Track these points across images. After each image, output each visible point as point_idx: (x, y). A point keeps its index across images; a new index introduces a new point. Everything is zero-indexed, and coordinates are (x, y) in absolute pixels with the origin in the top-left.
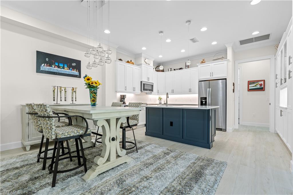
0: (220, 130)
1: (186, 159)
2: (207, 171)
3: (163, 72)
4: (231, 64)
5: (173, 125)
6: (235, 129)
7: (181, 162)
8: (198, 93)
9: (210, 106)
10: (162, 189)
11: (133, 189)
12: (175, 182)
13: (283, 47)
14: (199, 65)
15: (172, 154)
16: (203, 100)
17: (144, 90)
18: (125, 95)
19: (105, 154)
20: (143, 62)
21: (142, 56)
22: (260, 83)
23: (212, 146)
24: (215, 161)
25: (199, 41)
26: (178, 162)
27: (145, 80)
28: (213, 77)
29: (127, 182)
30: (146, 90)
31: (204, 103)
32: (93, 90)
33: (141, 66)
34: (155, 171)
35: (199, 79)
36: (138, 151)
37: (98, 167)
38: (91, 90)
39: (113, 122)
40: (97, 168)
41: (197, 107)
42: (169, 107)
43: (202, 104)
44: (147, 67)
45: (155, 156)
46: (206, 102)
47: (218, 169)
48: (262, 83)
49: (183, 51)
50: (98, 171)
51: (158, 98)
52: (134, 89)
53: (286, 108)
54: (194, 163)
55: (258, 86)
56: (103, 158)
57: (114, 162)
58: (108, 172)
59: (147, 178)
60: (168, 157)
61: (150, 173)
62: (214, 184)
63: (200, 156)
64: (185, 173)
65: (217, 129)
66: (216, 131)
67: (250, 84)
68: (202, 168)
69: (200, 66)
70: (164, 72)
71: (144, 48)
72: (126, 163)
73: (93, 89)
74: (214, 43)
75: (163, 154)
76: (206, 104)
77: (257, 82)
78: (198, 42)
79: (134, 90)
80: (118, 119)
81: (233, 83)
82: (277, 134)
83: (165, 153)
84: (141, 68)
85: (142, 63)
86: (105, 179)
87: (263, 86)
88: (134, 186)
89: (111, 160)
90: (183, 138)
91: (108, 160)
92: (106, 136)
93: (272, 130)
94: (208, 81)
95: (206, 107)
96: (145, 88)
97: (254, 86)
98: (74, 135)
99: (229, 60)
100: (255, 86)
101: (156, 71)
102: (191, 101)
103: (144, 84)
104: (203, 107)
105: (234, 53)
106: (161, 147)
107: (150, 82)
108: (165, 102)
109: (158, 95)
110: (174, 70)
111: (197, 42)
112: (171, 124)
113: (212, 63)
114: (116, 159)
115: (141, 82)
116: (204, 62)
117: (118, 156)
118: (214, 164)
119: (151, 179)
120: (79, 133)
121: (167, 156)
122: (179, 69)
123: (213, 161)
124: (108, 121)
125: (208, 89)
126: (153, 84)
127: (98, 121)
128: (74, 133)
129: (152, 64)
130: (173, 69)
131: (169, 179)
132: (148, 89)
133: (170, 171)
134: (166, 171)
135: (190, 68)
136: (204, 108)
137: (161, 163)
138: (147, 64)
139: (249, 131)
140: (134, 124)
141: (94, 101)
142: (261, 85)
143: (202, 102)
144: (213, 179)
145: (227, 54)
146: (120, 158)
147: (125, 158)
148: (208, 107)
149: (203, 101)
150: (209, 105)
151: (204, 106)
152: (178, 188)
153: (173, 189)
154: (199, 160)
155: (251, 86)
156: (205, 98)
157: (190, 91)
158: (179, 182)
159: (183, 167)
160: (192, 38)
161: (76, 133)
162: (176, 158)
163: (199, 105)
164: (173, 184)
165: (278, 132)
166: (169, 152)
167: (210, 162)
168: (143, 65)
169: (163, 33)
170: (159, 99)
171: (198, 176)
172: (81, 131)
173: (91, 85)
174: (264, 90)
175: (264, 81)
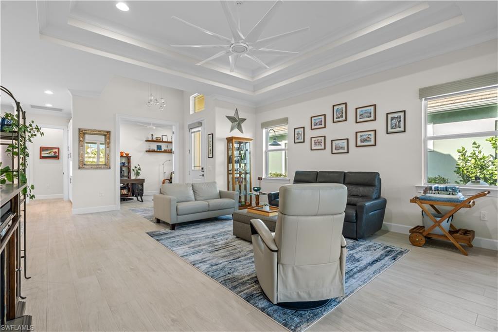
22: (54, 150)
48: (57, 150)
55: (52, 154)
67: (43, 151)
77: (51, 149)
82: (70, 201)
87: (57, 155)
93: (66, 199)
97: (47, 154)
100: (49, 153)
142: (55, 153)
155: (44, 154)
174: (59, 159)
175: (59, 149)
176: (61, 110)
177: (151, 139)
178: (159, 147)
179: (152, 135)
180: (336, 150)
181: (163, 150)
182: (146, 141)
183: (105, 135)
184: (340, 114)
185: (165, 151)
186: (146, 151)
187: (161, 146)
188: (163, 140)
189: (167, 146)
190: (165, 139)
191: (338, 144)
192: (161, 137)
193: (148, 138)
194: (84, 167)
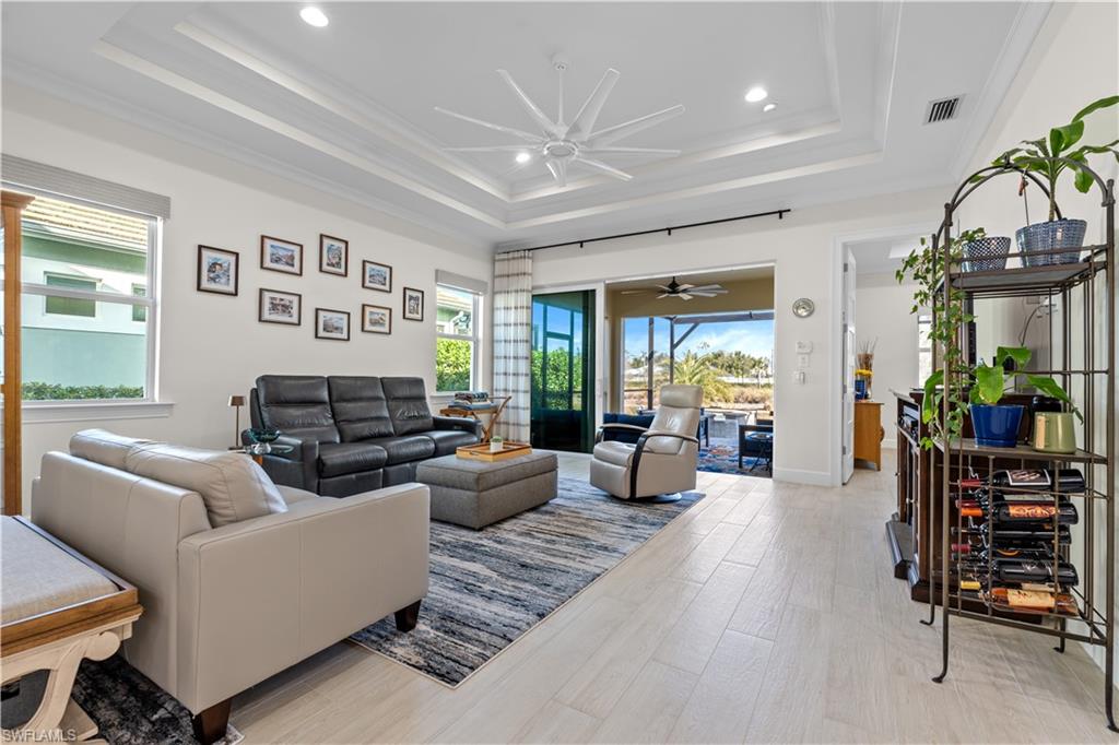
180: (325, 331)
184: (335, 259)
191: (331, 319)
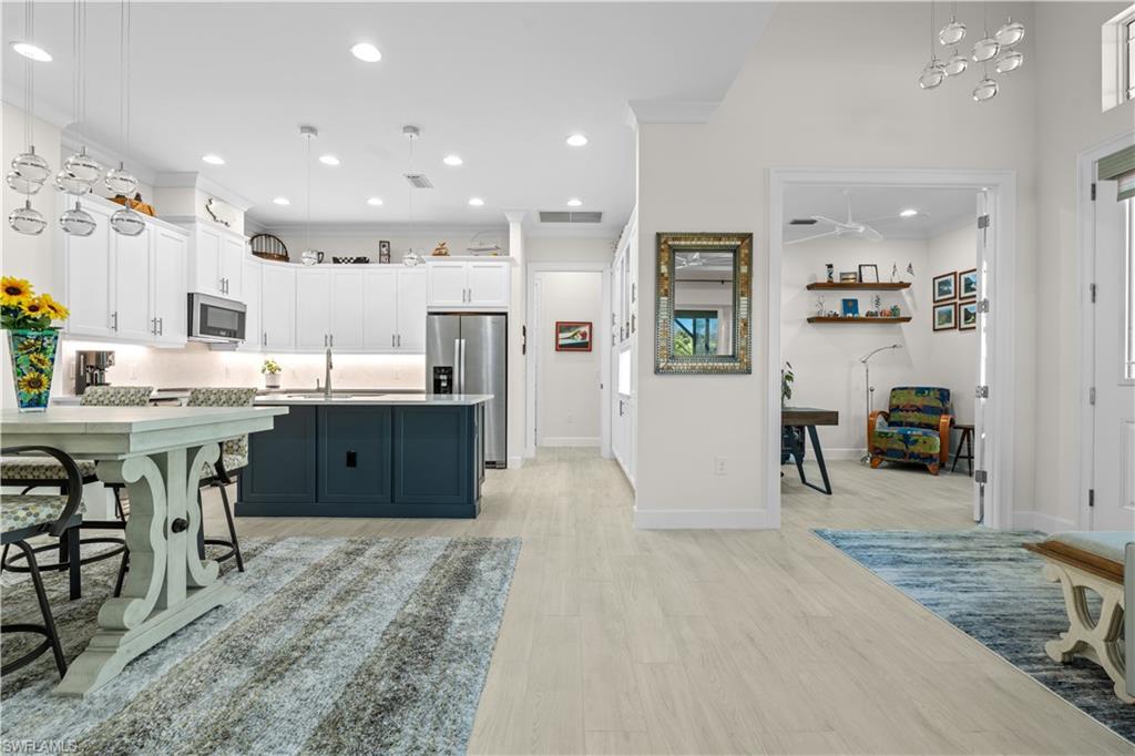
0: (492, 465)
1: (420, 554)
2: (482, 564)
3: (284, 263)
4: (518, 272)
5: (358, 464)
6: (527, 460)
7: (409, 562)
8: (424, 351)
9: (462, 396)
10: (384, 628)
11: (296, 654)
12: (410, 606)
13: (624, 254)
14: (429, 260)
15: (373, 550)
16: (442, 377)
17: (205, 330)
18: (111, 353)
19: (150, 582)
20: (199, 210)
21: (197, 185)
22: (583, 329)
23: (480, 511)
24: (494, 541)
25: (432, 187)
26: (400, 565)
27: (207, 288)
28: (470, 305)
29: (261, 647)
30: (215, 331)
31: (444, 384)
32: (37, 339)
33: (187, 225)
34: (341, 598)
35: (428, 307)
36: (244, 565)
37: (127, 634)
38: (25, 336)
39: (177, 465)
40: (123, 639)
41: (421, 399)
42: (336, 400)
43: (438, 389)
44: (218, 237)
45: (317, 568)
46: (450, 382)
47: (505, 555)
48: (587, 329)
49: (375, 202)
50: (128, 651)
51: (262, 365)
52: (157, 327)
53: (629, 397)
54: (445, 557)
55: (579, 339)
56: (144, 598)
57: (182, 607)
58: (164, 647)
59: (325, 621)
60: (365, 560)
61: (329, 608)
62: (502, 583)
63: (455, 539)
64: (428, 583)
65: (487, 463)
66: (487, 471)
67: (561, 332)
68: (468, 561)
69: (433, 263)
70: (289, 264)
71: (213, 160)
72: (217, 608)
73: (32, 334)
74: (476, 202)
75: (343, 555)
76: (449, 390)
77: (577, 327)
78: (430, 189)
79: (155, 332)
80: (192, 452)
81: (524, 328)
82: (616, 460)
83: (348, 554)
84: (187, 235)
85: (197, 214)
86: (167, 667)
87: (588, 340)
88: (294, 648)
89: (169, 604)
90: (393, 501)
91: (161, 605)
92: (152, 515)
93: (605, 454)
94: (458, 317)
95: (451, 399)
96: (209, 324)
97: (569, 338)
98: (16, 528)
99: (513, 259)
100: (573, 337)
101: (255, 253)
102: (397, 379)
103: (204, 308)
104: (441, 399)
105: (527, 242)
106: (324, 541)
107: (230, 298)
108: (323, 385)
109: (262, 352)
110: (336, 261)
111: (425, 189)
112: (352, 460)
113: (468, 260)
114: (187, 597)
115: (190, 296)
116: (443, 251)
117: (192, 588)
118: (493, 548)
119: (338, 619)
120: (37, 515)
121: (360, 559)
122: (355, 262)
123: (489, 542)
124: (160, 460)
125: (457, 341)
126: (245, 306)
127: (125, 464)
128: (16, 519)
129: (239, 225)
130: (328, 257)
131: (391, 603)
132: (224, 330)
133: (386, 588)
134: (376, 592)
135: (395, 265)
136: (443, 400)
137: (350, 578)
138: (217, 224)
139: (559, 459)
140: (234, 468)
141: (36, 383)
142: (584, 335)
143: (437, 382)
144: (497, 575)
145: (508, 237)
146: (200, 594)
147: (218, 589)
148: (457, 399)
149: (441, 379)
150: (460, 393)
151: (443, 396)
152: (423, 614)
153: (410, 619)
154: (456, 546)
155: (565, 338)
156: (449, 371)
157: (397, 344)
158: (421, 602)
159: (418, 573)
160: (415, 173)
161: (24, 519)
162: (389, 556)
163: (428, 393)
164: (406, 610)
165: (617, 454)
166: (361, 546)
167: (482, 546)
168: (199, 226)
169: (316, 134)
170: (268, 372)
171: (463, 578)
172: (46, 509)
173: (29, 317)
174: (590, 350)
175: (590, 324)
176: (597, 217)
177: (824, 279)
178: (851, 305)
179: (830, 266)
181: (862, 313)
182: (810, 287)
183: (735, 251)
185: (871, 318)
186: (810, 320)
187: (855, 302)
188: (865, 280)
189: (878, 302)
190: (868, 277)
192: (857, 270)
193: (815, 276)
194: (669, 368)
